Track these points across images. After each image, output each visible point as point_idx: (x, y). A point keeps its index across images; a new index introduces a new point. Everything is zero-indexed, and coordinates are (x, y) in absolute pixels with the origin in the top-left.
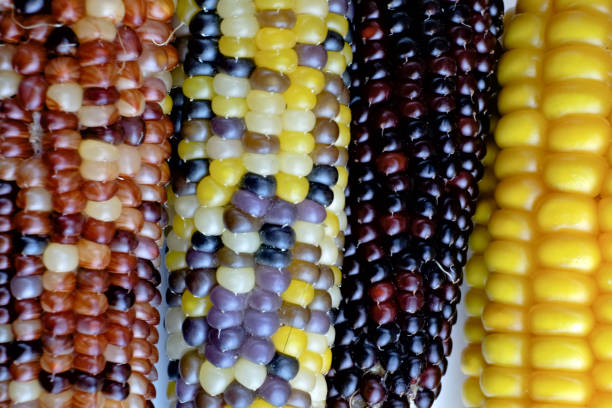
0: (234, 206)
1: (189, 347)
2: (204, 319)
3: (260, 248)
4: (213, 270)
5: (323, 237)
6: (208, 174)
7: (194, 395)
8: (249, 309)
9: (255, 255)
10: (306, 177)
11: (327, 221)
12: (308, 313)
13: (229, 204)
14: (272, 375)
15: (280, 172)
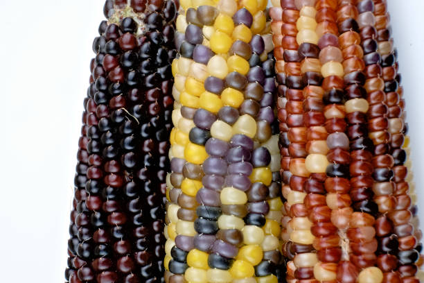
0: (237, 247)
1: (265, 146)
2: (255, 167)
3: (218, 218)
4: (250, 201)
5: (177, 224)
6: (256, 267)
7: (261, 113)
8: (224, 176)
9: (221, 213)
10: (189, 267)
11: (175, 236)
12: (185, 174)
13: (240, 248)
14: (207, 131)
15: (206, 270)
